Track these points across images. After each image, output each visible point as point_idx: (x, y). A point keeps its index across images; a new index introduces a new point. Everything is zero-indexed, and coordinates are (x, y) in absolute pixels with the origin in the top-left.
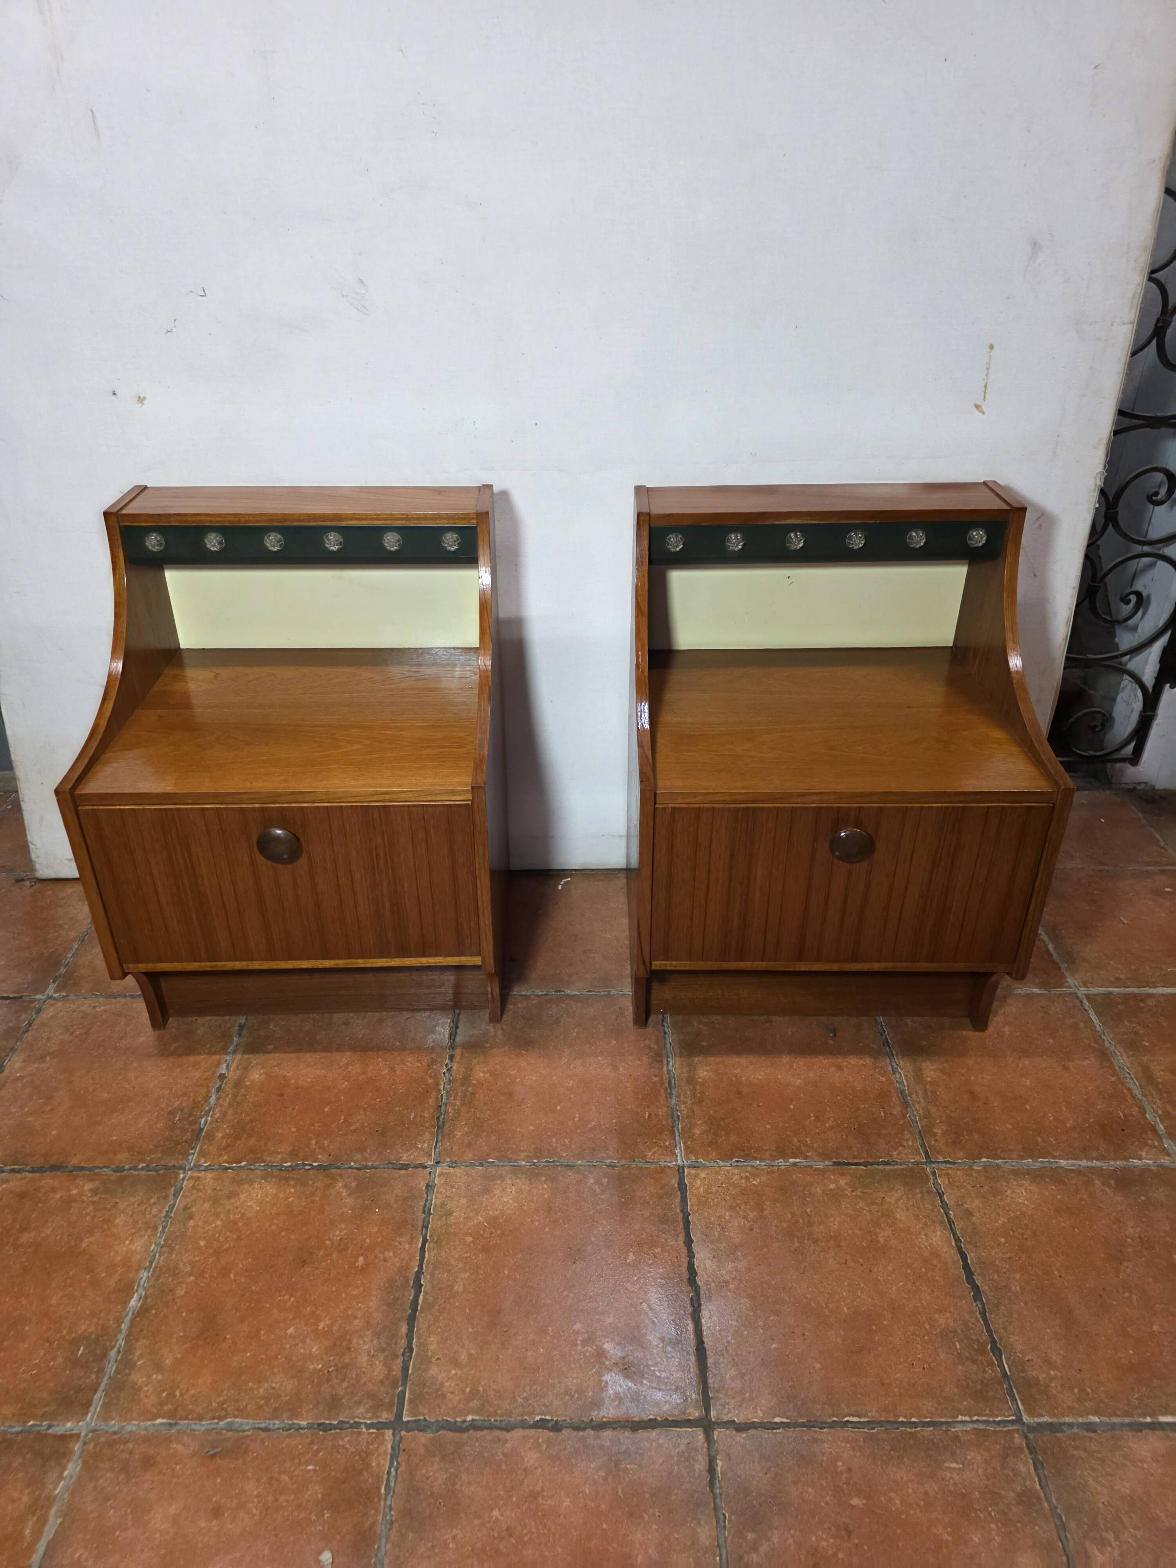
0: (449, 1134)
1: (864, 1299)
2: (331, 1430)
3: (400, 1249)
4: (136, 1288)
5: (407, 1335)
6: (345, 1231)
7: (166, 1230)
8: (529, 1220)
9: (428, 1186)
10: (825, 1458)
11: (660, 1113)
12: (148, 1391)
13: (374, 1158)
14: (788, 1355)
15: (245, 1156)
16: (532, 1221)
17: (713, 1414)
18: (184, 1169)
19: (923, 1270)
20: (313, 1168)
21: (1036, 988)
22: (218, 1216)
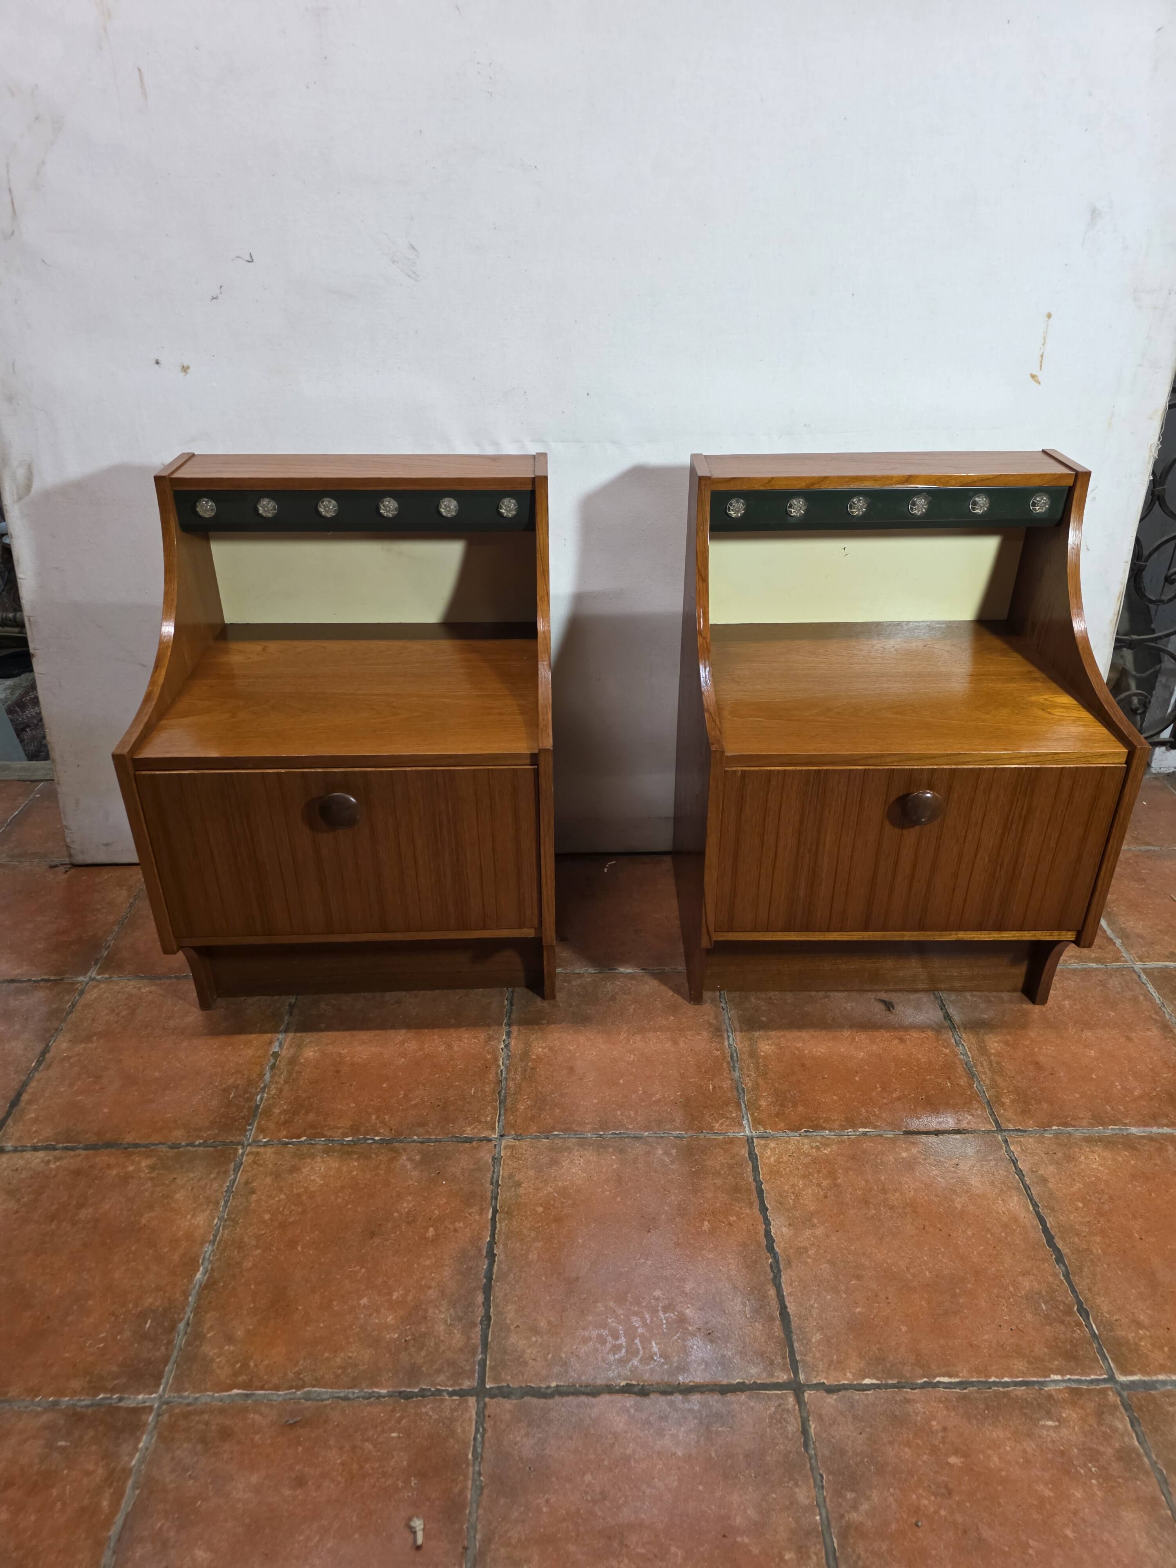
0: (511, 1108)
1: (945, 1263)
2: (412, 1397)
3: (471, 1220)
4: (201, 1261)
5: (483, 1303)
6: (413, 1203)
7: (229, 1204)
8: (600, 1190)
9: (494, 1158)
10: (919, 1418)
11: (725, 1086)
12: (221, 1361)
13: (437, 1132)
14: (873, 1319)
15: (305, 1131)
16: (603, 1192)
17: (802, 1377)
18: (243, 1145)
19: (1003, 1234)
20: (375, 1142)
21: (1093, 962)
22: (281, 1190)
